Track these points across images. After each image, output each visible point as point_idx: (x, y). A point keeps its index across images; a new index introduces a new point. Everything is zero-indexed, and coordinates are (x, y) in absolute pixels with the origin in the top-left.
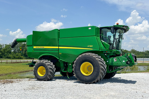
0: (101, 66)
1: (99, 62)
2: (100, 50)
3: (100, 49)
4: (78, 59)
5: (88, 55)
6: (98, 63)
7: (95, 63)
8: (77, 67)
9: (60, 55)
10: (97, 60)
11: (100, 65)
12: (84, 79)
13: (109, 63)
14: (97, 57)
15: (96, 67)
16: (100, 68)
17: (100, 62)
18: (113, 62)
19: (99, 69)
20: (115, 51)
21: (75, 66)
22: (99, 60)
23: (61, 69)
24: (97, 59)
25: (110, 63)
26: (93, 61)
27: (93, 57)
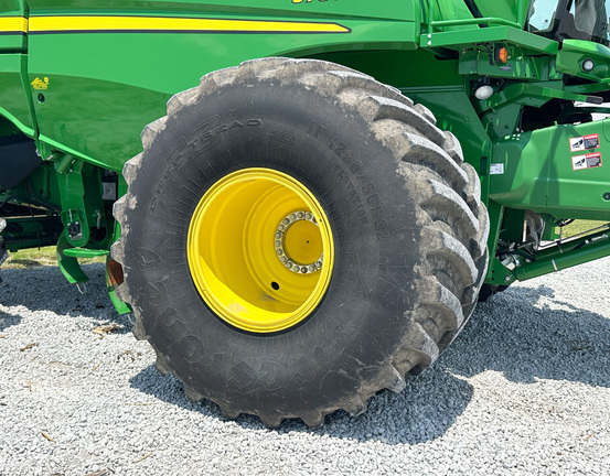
0: (436, 227)
1: (406, 170)
2: (429, 40)
3: (424, 27)
4: (160, 135)
5: (276, 81)
6: (402, 180)
7: (354, 180)
8: (154, 227)
9: (42, 98)
10: (385, 150)
11: (423, 216)
12: (227, 370)
13: (516, 184)
14: (384, 101)
15: (372, 241)
16: (424, 249)
17: (419, 176)
18: (554, 175)
19: (401, 266)
20: (588, 56)
21: (128, 211)
22: (419, 140)
23: (66, 231)
24: (386, 130)
25: (525, 186)
26: (330, 154)
27: (340, 108)
